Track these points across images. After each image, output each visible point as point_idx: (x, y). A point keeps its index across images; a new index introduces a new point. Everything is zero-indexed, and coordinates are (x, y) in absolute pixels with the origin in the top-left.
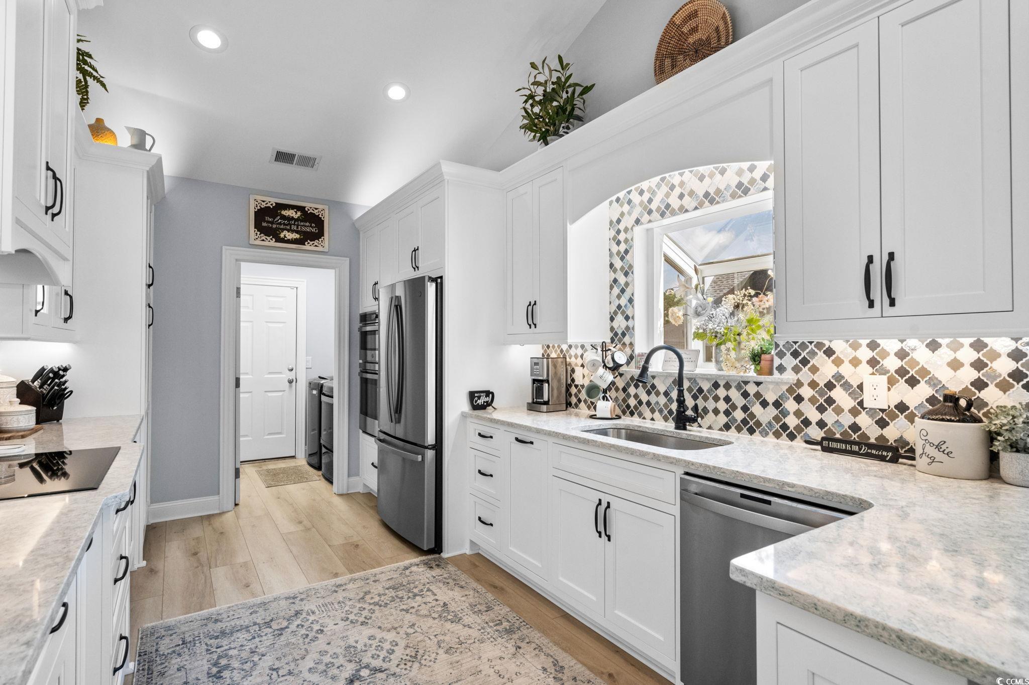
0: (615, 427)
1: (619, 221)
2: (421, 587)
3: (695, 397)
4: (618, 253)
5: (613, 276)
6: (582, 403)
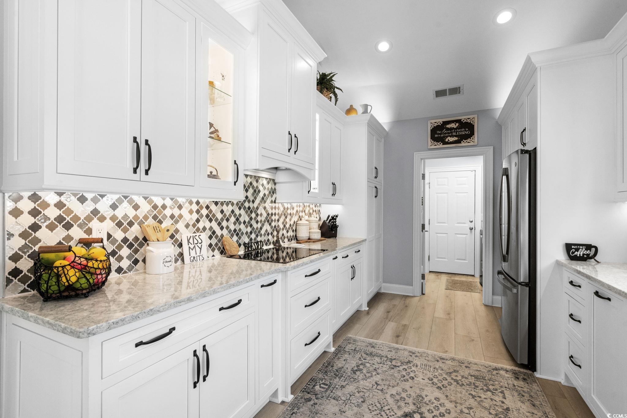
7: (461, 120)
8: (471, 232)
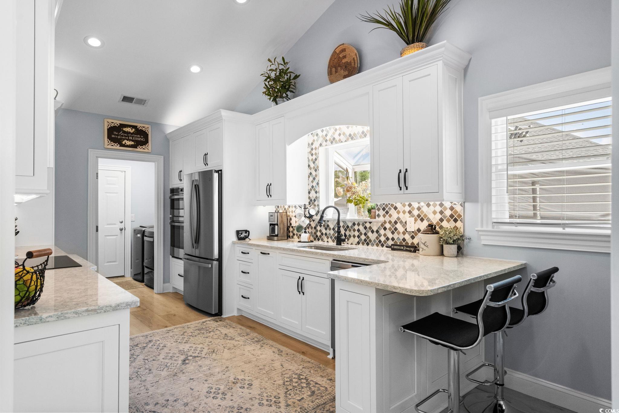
0: (309, 246)
1: (312, 144)
2: (212, 329)
3: (346, 230)
4: (312, 160)
5: (310, 171)
6: (295, 235)
7: (137, 126)
8: (121, 233)
